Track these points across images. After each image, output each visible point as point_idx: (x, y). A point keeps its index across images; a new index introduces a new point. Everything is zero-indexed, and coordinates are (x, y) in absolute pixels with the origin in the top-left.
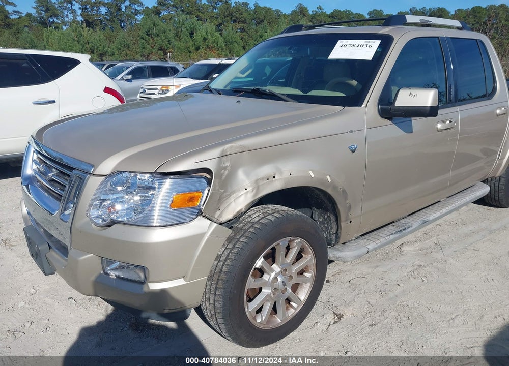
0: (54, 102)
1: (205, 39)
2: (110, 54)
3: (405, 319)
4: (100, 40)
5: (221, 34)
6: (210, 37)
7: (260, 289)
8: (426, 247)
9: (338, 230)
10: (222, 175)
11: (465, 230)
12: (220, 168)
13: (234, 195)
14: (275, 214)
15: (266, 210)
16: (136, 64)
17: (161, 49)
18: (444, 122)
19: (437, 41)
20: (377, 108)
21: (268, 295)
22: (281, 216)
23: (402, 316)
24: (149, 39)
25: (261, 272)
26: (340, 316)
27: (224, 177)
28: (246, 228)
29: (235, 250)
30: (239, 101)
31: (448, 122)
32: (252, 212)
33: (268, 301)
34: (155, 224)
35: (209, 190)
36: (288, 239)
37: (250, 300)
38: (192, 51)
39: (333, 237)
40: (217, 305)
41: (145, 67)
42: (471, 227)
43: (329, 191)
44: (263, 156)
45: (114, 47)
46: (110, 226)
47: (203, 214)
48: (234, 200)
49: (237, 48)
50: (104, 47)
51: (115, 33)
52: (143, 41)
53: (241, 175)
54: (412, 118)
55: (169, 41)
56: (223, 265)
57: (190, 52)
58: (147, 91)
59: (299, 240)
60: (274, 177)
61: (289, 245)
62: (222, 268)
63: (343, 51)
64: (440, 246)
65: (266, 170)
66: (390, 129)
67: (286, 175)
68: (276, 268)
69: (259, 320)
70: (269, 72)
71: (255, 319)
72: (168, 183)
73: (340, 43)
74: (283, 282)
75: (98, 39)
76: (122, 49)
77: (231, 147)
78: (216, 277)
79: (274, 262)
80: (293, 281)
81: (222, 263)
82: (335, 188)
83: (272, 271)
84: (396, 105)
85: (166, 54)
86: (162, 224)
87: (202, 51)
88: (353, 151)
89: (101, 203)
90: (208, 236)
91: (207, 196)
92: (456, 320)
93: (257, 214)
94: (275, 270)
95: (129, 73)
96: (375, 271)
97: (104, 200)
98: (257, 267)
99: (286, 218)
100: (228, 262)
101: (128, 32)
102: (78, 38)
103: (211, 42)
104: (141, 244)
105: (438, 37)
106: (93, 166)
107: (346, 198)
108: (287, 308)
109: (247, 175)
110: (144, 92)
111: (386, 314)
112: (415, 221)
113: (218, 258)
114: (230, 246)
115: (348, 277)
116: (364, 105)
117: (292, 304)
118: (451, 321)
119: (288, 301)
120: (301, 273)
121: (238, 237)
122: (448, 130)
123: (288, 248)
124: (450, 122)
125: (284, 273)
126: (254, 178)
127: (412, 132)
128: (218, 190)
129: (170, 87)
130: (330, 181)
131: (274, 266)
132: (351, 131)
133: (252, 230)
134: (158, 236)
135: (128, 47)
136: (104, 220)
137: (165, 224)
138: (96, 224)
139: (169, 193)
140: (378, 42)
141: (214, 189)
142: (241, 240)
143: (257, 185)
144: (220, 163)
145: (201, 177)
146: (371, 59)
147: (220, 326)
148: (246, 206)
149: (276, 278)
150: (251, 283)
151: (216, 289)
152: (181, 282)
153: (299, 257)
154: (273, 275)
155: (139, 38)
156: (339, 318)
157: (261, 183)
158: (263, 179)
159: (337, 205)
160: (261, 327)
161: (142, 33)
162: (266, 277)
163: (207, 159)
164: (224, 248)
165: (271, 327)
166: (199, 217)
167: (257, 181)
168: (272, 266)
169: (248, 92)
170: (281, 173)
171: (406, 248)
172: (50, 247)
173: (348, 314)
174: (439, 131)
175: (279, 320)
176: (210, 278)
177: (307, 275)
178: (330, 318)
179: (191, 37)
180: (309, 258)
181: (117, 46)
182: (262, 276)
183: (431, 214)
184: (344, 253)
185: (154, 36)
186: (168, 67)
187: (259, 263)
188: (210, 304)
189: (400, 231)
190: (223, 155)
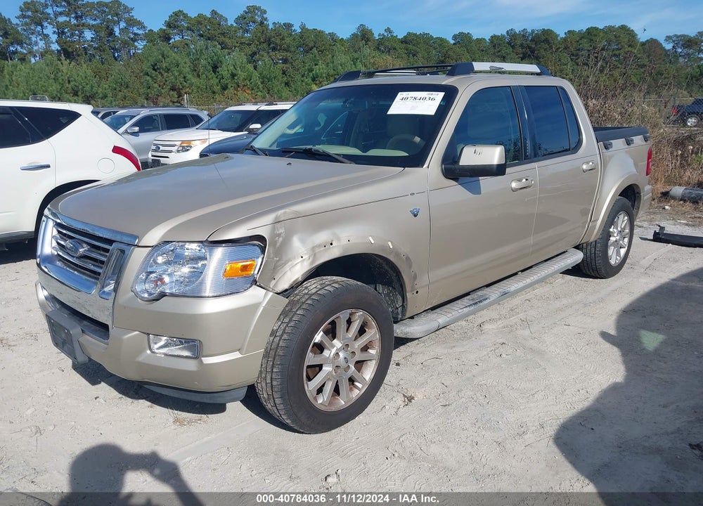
0: (48, 166)
1: (233, 76)
2: (101, 95)
3: (481, 398)
4: (86, 77)
5: (255, 68)
6: (240, 72)
7: (320, 367)
8: (511, 324)
9: (403, 302)
10: (276, 242)
11: (558, 304)
12: (275, 235)
13: (290, 263)
14: (333, 285)
15: (324, 281)
16: (144, 112)
17: (173, 89)
18: (520, 180)
19: (509, 90)
20: (440, 168)
21: (330, 373)
22: (340, 286)
23: (478, 395)
24: (156, 76)
25: (320, 348)
26: (410, 399)
27: (278, 244)
28: (303, 300)
29: (292, 324)
30: (290, 164)
31: (524, 180)
32: (309, 284)
33: (329, 379)
34: (207, 294)
35: (263, 258)
36: (349, 311)
37: (309, 379)
38: (216, 91)
39: (400, 309)
40: (275, 383)
41: (156, 115)
42: (564, 301)
43: (392, 258)
44: (319, 221)
45: (107, 86)
46: (158, 300)
47: (258, 284)
48: (290, 269)
49: (277, 85)
50: (92, 87)
51: (106, 66)
52: (148, 78)
53: (296, 242)
54: (480, 178)
55: (185, 78)
56: (280, 340)
57: (214, 93)
58: (161, 148)
59: (361, 313)
60: (331, 244)
61: (350, 318)
62: (279, 344)
63: (404, 105)
64: (526, 323)
65: (322, 237)
66: (456, 191)
67: (344, 242)
68: (337, 343)
69: (320, 401)
70: (324, 121)
71: (315, 399)
72: (219, 252)
73: (400, 95)
74: (345, 358)
75: (83, 76)
76: (118, 89)
77: (285, 213)
78: (272, 353)
79: (334, 337)
80: (357, 358)
81: (278, 338)
82: (397, 254)
83: (333, 346)
84: (460, 164)
85: (180, 95)
86: (215, 294)
87: (231, 91)
88: (415, 216)
89: (148, 276)
90: (264, 305)
91: (261, 265)
92: (536, 395)
93: (314, 286)
94: (336, 345)
95: (135, 125)
96: (451, 351)
97: (151, 273)
98: (316, 341)
99: (345, 289)
100: (285, 336)
101: (124, 66)
102: (55, 75)
103: (241, 78)
104: (194, 315)
105: (510, 87)
106: (136, 237)
107: (410, 267)
108: (351, 390)
109: (303, 242)
110: (157, 149)
111: (462, 394)
112: (493, 293)
113: (273, 333)
114: (286, 320)
115: (420, 358)
116: (425, 166)
117: (357, 384)
118: (531, 397)
119: (352, 380)
120: (365, 349)
121: (294, 310)
122: (525, 189)
123: (349, 322)
124: (527, 180)
125: (345, 349)
126: (310, 245)
127: (480, 193)
128: (273, 258)
129: (193, 142)
130: (391, 247)
131: (335, 341)
132: (413, 194)
133: (309, 302)
134: (212, 306)
135: (127, 87)
136: (150, 294)
137: (219, 294)
138: (142, 299)
139: (221, 262)
140: (442, 94)
141: (268, 257)
142: (298, 313)
143: (314, 252)
144: (274, 229)
145: (254, 245)
146: (433, 114)
147: (279, 408)
148: (302, 275)
149: (337, 354)
150: (310, 359)
151: (273, 367)
152: (236, 355)
153: (362, 331)
154: (334, 351)
155: (142, 74)
156: (410, 401)
157: (317, 250)
158: (319, 246)
159: (400, 273)
160: (323, 408)
161: (146, 67)
162: (326, 353)
163: (260, 226)
164: (280, 323)
165: (333, 409)
166: (254, 286)
167: (313, 248)
168: (333, 342)
169: (299, 152)
170: (338, 239)
171: (487, 327)
172: (83, 331)
173: (419, 397)
174: (514, 190)
175: (342, 402)
176: (266, 355)
177: (372, 352)
178: (400, 400)
179: (214, 72)
180: (373, 333)
181: (111, 85)
182: (322, 353)
183: (513, 285)
184: (412, 328)
185: (163, 72)
186: (188, 114)
187: (318, 337)
188: (266, 383)
189: (476, 303)
190: (277, 222)
